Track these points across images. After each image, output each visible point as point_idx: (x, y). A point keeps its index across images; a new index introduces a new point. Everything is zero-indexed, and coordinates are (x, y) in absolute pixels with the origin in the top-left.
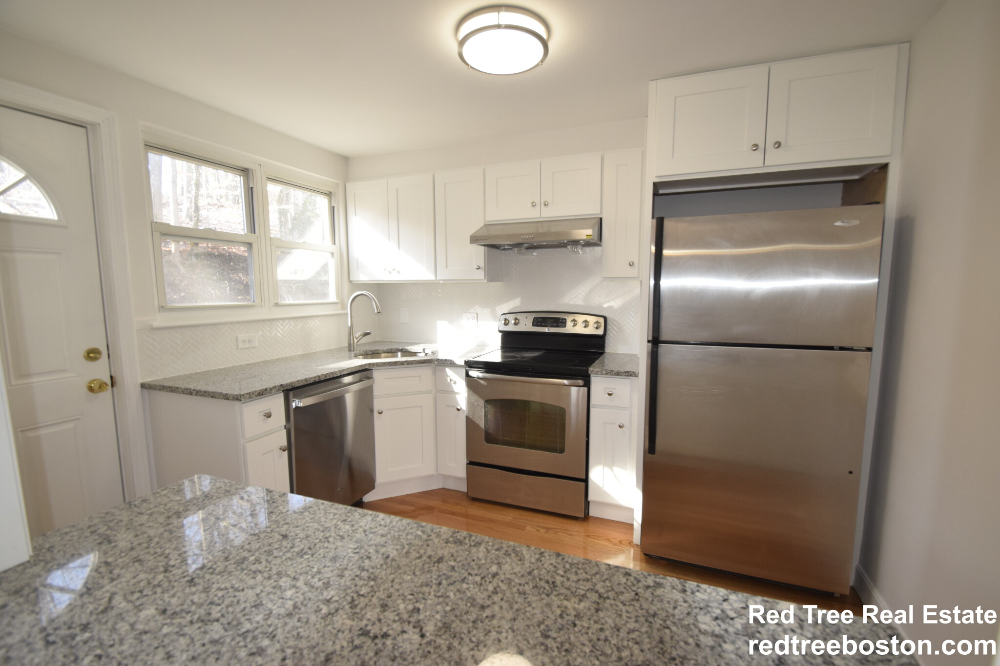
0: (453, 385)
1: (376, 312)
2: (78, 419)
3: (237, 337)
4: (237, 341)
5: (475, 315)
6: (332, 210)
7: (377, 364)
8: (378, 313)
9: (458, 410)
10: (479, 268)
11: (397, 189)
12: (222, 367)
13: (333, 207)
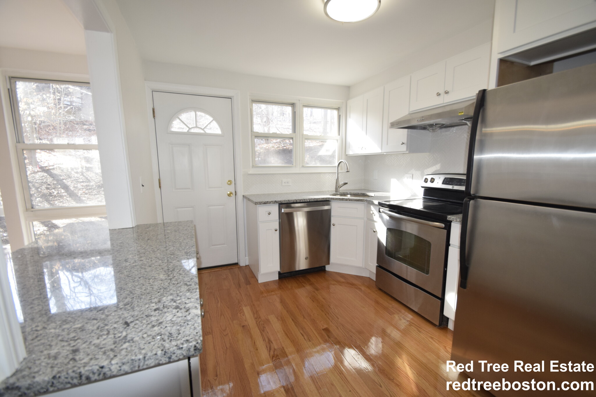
0: (374, 216)
3: (282, 180)
4: (282, 182)
5: (411, 175)
6: (339, 117)
7: (333, 199)
8: (347, 172)
9: (374, 232)
10: (403, 143)
11: (367, 100)
12: (275, 193)
13: (340, 115)
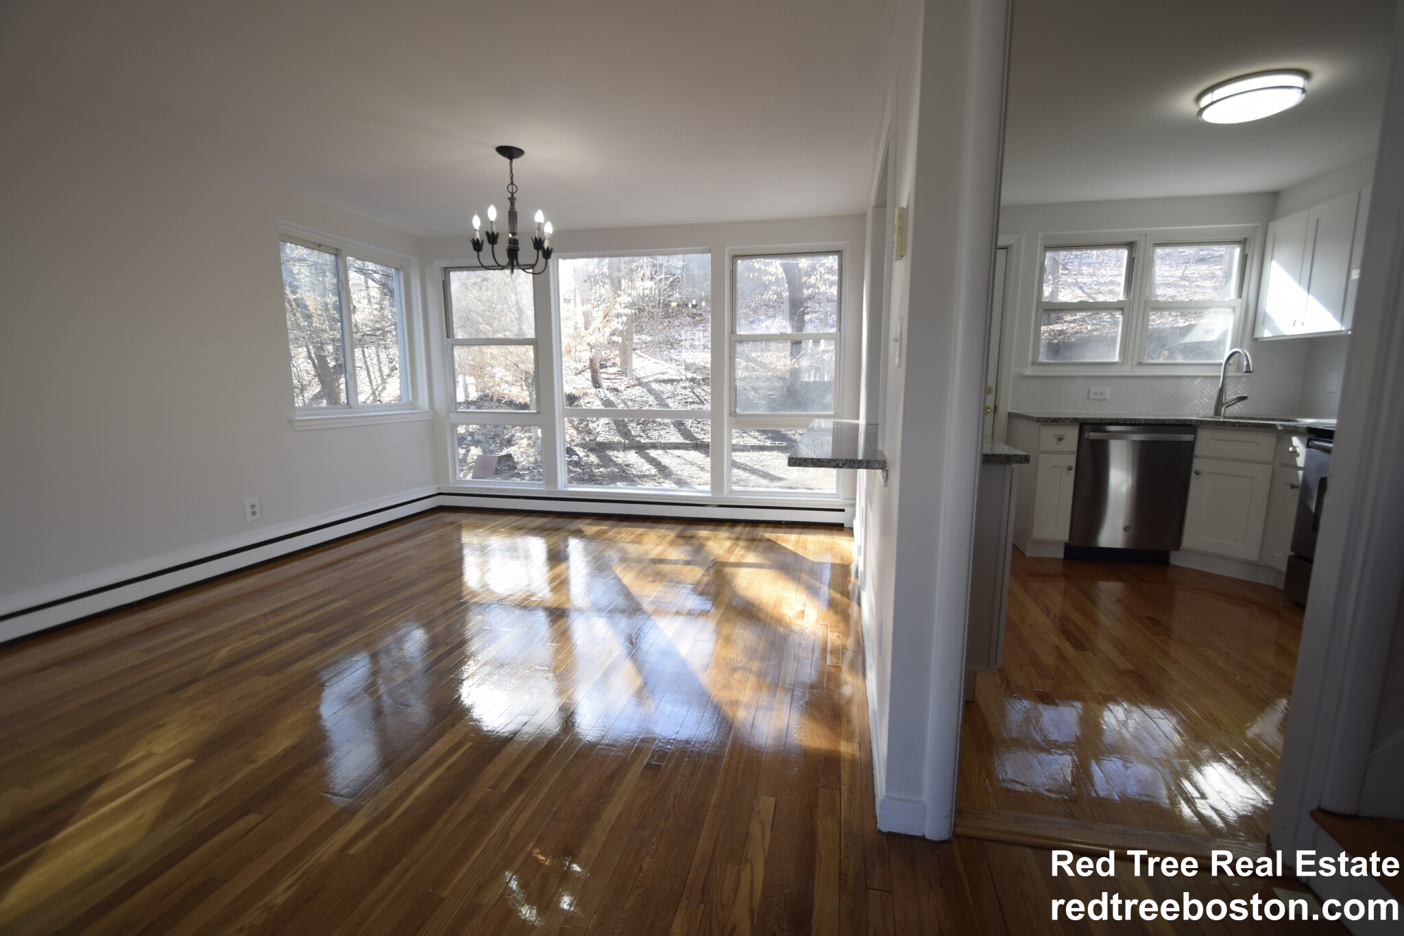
0: (1295, 457)
1: (1245, 370)
3: (1089, 389)
4: (1089, 392)
6: (1245, 259)
8: (1247, 372)
9: (1293, 487)
11: (1318, 220)
13: (1247, 255)
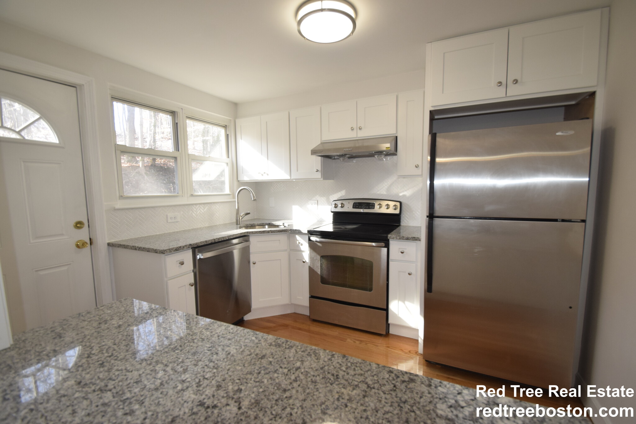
0: (301, 246)
1: (253, 199)
2: (70, 264)
3: (167, 215)
4: (167, 218)
5: (316, 202)
6: (227, 136)
7: (252, 233)
8: (254, 200)
9: (304, 262)
10: (317, 171)
11: (266, 122)
12: (158, 234)
13: (228, 134)
